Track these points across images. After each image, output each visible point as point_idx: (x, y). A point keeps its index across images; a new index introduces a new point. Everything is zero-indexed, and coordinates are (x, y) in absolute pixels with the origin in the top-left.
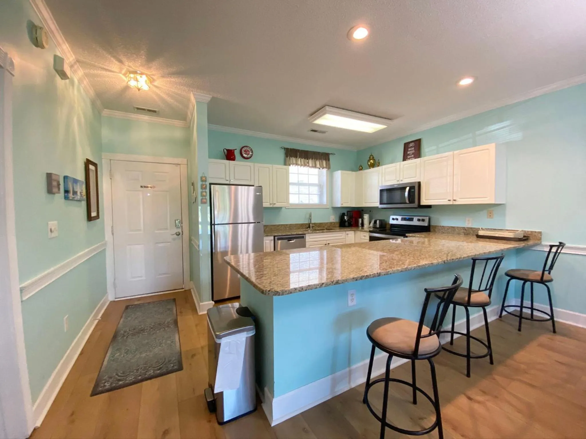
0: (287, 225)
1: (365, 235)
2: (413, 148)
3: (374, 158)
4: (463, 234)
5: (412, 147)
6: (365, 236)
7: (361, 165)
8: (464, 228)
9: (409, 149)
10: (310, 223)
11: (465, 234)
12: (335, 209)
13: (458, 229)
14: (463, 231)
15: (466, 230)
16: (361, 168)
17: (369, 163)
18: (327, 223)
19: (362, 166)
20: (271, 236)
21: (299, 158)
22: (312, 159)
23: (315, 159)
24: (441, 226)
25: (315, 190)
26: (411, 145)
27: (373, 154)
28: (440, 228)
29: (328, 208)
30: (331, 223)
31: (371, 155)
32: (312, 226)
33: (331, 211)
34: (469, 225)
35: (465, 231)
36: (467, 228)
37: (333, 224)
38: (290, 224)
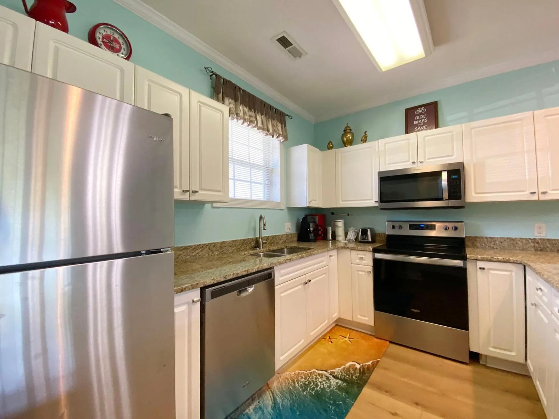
0: (215, 245)
1: (363, 256)
2: (424, 116)
3: (352, 131)
4: (533, 249)
5: (421, 114)
6: (361, 259)
7: (330, 142)
8: (534, 240)
9: (416, 118)
10: (258, 236)
11: (536, 250)
12: (292, 210)
13: (522, 242)
14: (532, 244)
15: (538, 243)
16: (331, 145)
17: (345, 139)
18: (282, 236)
19: (332, 143)
20: (193, 287)
21: (241, 104)
22: (262, 115)
23: (266, 116)
24: (486, 238)
25: (259, 176)
26: (419, 111)
27: (349, 126)
28: (485, 240)
29: (283, 210)
30: (287, 235)
31: (347, 126)
32: (263, 243)
33: (285, 214)
34: (542, 235)
35: (537, 245)
36: (540, 239)
37: (290, 236)
38: (221, 241)
